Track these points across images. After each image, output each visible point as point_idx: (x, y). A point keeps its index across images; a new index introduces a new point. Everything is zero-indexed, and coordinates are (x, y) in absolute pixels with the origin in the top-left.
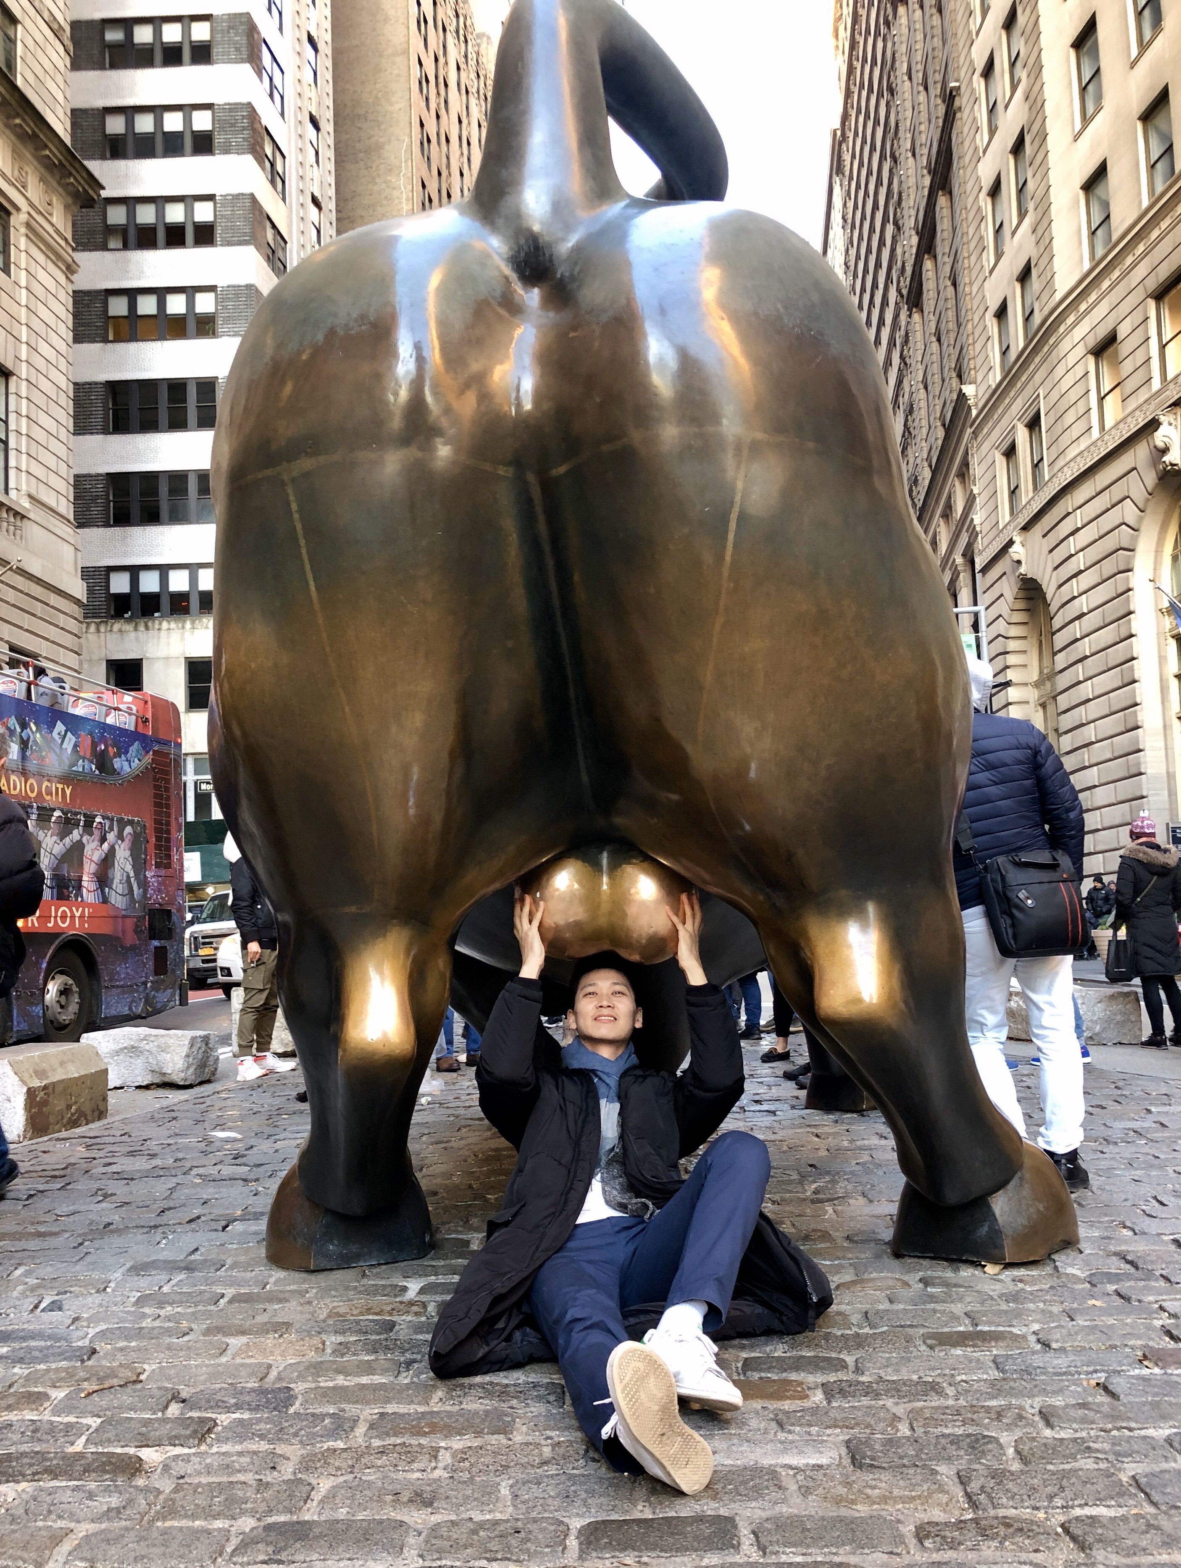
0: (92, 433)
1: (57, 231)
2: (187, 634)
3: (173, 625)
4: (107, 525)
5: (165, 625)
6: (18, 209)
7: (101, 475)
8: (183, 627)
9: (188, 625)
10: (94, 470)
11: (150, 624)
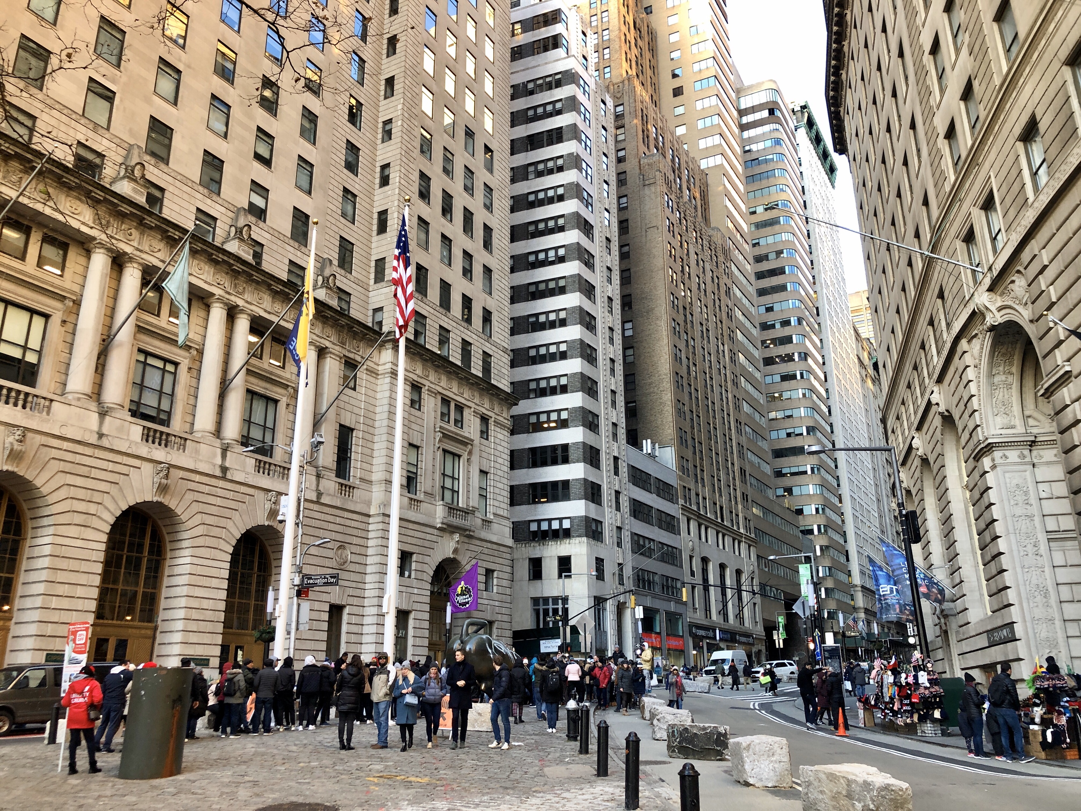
1: (505, 419)
3: (553, 543)
4: (528, 504)
5: (550, 543)
6: (491, 417)
7: (527, 484)
8: (557, 544)
11: (544, 543)
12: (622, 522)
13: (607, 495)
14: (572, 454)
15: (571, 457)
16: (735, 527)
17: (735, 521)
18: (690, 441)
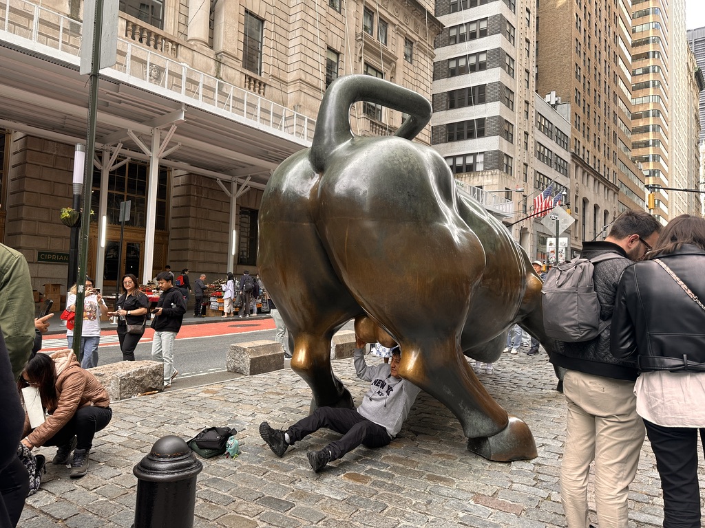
1: (429, 45)
3: (467, 176)
4: (446, 142)
5: (464, 176)
6: (416, 41)
7: (445, 125)
10: (442, 124)
12: (529, 160)
13: (518, 134)
14: (489, 94)
15: (488, 96)
16: (606, 178)
17: (607, 173)
18: (582, 102)
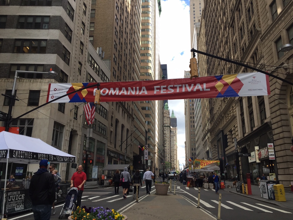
0: (12, 28)
2: (31, 84)
3: (27, 81)
5: (25, 80)
7: (13, 39)
8: (30, 82)
9: (32, 81)
11: (21, 80)
13: (73, 61)
16: (128, 110)
17: (129, 108)
18: (117, 63)
